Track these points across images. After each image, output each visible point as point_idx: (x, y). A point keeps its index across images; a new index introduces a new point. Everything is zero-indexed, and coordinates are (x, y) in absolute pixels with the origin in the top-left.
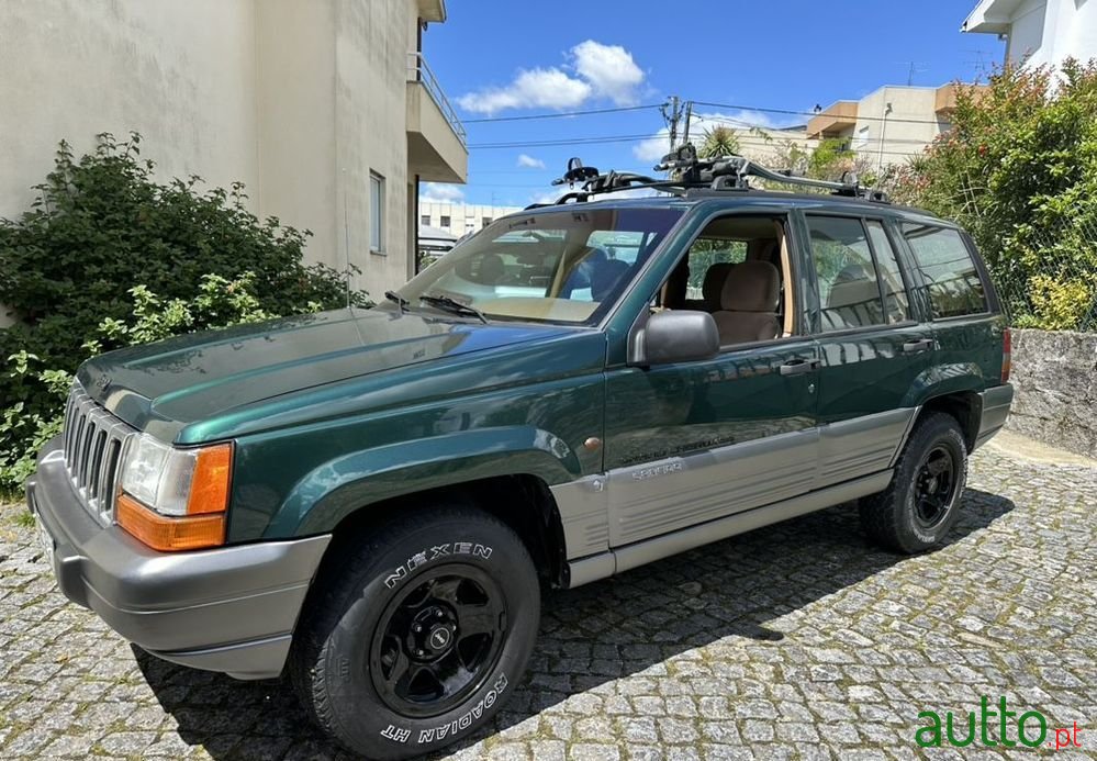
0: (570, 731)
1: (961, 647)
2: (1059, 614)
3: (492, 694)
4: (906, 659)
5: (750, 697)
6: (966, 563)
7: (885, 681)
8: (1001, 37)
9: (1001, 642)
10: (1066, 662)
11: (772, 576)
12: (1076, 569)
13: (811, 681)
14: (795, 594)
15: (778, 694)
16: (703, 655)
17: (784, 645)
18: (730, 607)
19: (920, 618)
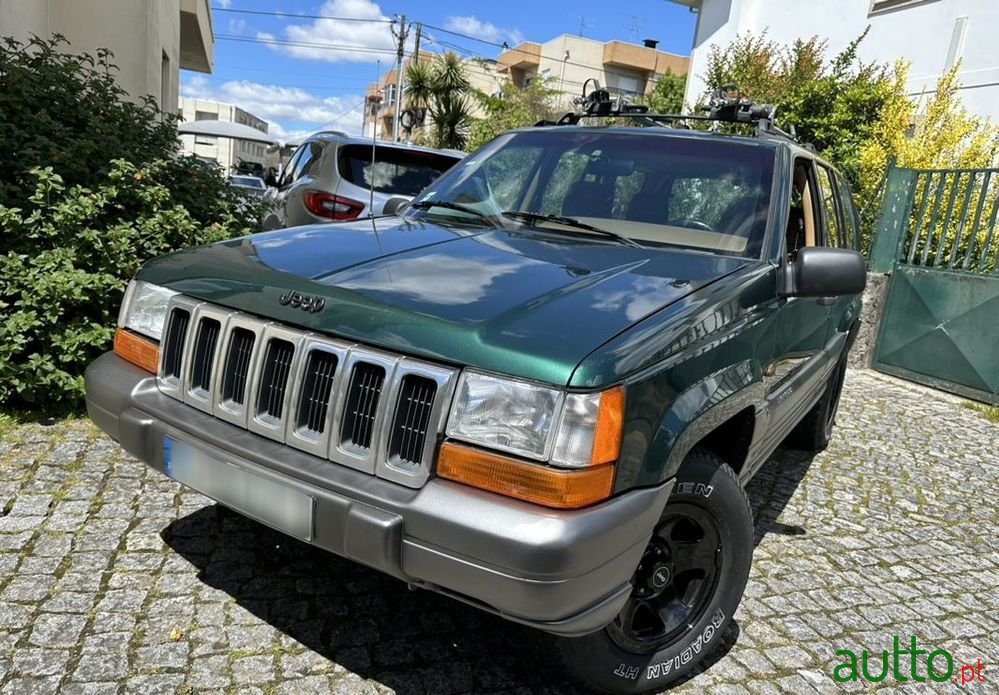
2: (948, 492)
3: (711, 629)
4: (898, 539)
5: (839, 586)
6: (855, 455)
7: (907, 560)
8: (691, 10)
9: (938, 518)
13: (862, 566)
14: (772, 490)
15: (853, 580)
17: (812, 537)
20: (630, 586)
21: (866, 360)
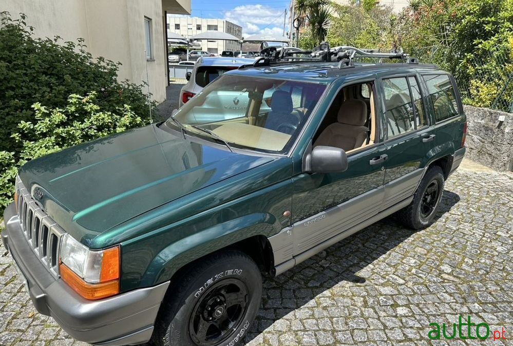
0: (278, 341)
1: (443, 282)
2: (483, 261)
3: (243, 330)
4: (420, 290)
5: (355, 317)
6: (442, 234)
7: (412, 304)
9: (459, 278)
10: (487, 288)
11: (357, 245)
12: (489, 235)
13: (380, 306)
14: (368, 255)
15: (366, 314)
16: (331, 293)
17: (366, 285)
18: (340, 265)
19: (424, 267)
20: (153, 327)
21: (508, 166)
